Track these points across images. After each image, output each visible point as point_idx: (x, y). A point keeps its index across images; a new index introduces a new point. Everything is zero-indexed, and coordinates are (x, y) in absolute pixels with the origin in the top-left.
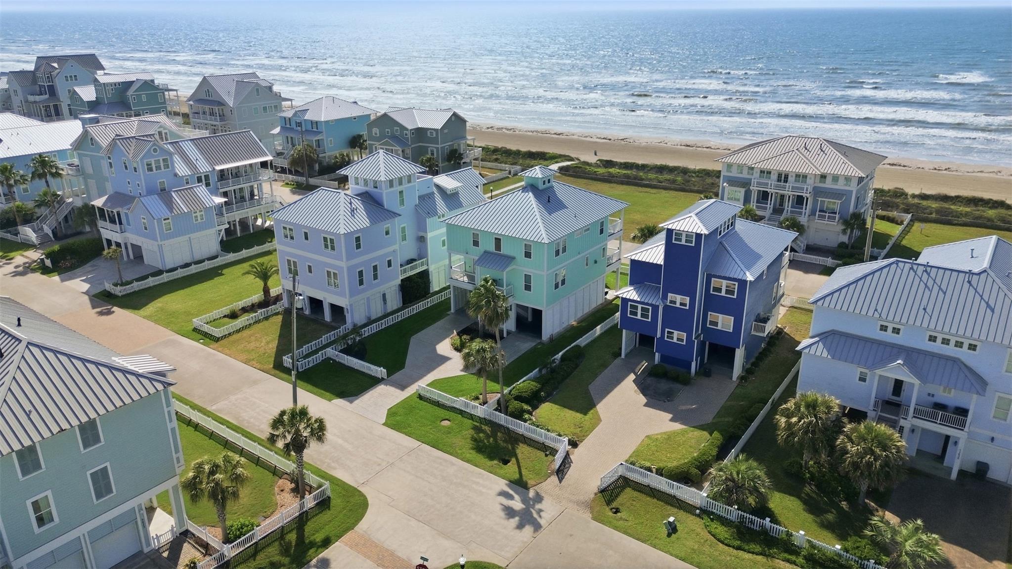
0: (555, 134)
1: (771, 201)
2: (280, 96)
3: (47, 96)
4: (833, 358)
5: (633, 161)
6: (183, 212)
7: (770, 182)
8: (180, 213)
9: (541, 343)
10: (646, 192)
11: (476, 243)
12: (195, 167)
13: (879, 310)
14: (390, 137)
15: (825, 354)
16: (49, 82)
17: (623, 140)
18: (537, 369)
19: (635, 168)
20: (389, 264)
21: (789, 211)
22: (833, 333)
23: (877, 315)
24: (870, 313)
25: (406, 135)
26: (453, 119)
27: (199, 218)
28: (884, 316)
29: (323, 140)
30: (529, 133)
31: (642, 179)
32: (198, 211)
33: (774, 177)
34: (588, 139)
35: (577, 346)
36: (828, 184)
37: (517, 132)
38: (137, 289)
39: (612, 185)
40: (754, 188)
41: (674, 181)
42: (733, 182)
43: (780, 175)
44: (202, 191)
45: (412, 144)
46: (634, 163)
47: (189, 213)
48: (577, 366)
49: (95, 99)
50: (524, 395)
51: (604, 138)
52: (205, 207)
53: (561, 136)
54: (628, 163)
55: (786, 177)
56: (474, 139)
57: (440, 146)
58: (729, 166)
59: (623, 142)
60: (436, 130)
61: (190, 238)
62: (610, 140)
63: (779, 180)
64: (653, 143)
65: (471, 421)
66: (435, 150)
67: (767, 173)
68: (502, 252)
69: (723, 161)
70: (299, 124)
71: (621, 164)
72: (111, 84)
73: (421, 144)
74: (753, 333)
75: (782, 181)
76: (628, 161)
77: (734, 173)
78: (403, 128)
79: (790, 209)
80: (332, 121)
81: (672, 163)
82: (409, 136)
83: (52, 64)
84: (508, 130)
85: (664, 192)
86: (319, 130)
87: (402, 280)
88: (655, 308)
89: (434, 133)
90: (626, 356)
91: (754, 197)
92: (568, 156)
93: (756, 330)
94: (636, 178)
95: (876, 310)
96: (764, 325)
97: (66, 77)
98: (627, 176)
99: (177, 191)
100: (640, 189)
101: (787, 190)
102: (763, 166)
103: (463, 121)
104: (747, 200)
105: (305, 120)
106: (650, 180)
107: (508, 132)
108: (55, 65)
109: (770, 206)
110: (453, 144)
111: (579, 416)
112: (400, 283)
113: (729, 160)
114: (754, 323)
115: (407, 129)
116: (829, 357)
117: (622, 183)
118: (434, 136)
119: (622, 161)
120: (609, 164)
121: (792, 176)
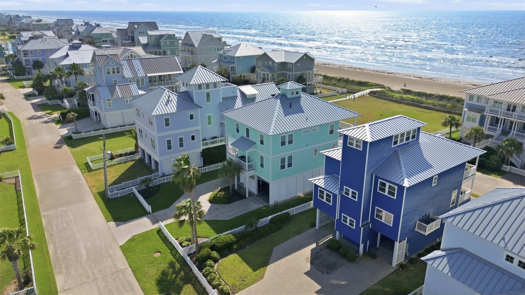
0: (388, 73)
1: (501, 124)
2: (226, 43)
3: (130, 41)
4: (452, 276)
5: (424, 91)
6: (118, 97)
7: (500, 110)
8: (116, 97)
9: (268, 206)
10: (422, 112)
11: (238, 131)
12: (136, 74)
13: (507, 240)
14: (265, 67)
15: (447, 270)
16: (132, 34)
17: (431, 79)
18: (244, 226)
19: (425, 96)
20: (193, 138)
21: (514, 134)
22: (461, 251)
23: (502, 244)
24: (496, 241)
25: (275, 66)
26: (305, 57)
27: (129, 101)
28: (510, 247)
29: (235, 67)
30: (371, 72)
31: (422, 103)
32: (128, 97)
33: (504, 106)
34: (408, 77)
35: (287, 213)
37: (365, 71)
38: (84, 137)
39: (400, 105)
40: (487, 114)
41: (445, 106)
42: (472, 108)
43: (509, 106)
44: (133, 87)
45: (278, 71)
46: (425, 93)
47: (123, 98)
48: (279, 228)
49: (146, 43)
50: (218, 245)
51: (418, 77)
52: (132, 95)
53: (391, 75)
54: (420, 92)
55: (515, 108)
56: (317, 71)
57: (293, 73)
58: (471, 97)
59: (429, 80)
60: (292, 64)
61: (122, 112)
62: (421, 78)
63: (508, 110)
64: (450, 82)
65: (172, 257)
66: (291, 75)
67: (499, 103)
68: (249, 138)
69: (466, 92)
70: (225, 58)
71: (416, 92)
72: (154, 36)
73: (284, 72)
74: (417, 230)
75: (511, 111)
76: (421, 91)
77: (474, 102)
78: (273, 62)
79: (515, 132)
80: (242, 57)
81: (451, 95)
82: (276, 66)
83: (135, 26)
84: (359, 69)
85: (435, 112)
86: (234, 62)
87: (203, 149)
88: (335, 196)
89: (291, 65)
90: (320, 228)
91: (487, 121)
92: (383, 85)
93: (420, 227)
94: (418, 102)
95: (503, 239)
96: (426, 225)
97: (139, 32)
98: (413, 100)
99: (119, 85)
100: (419, 109)
101: (513, 117)
102: (496, 98)
103: (313, 60)
104: (482, 123)
105: (228, 56)
106: (428, 104)
107: (359, 70)
108: (136, 26)
109: (499, 128)
110: (303, 73)
111: (250, 270)
112: (201, 151)
113: (471, 92)
114: (418, 222)
115: (275, 62)
116: (449, 274)
117: (408, 104)
118: (291, 67)
119: (417, 91)
120: (408, 92)
121: (519, 107)
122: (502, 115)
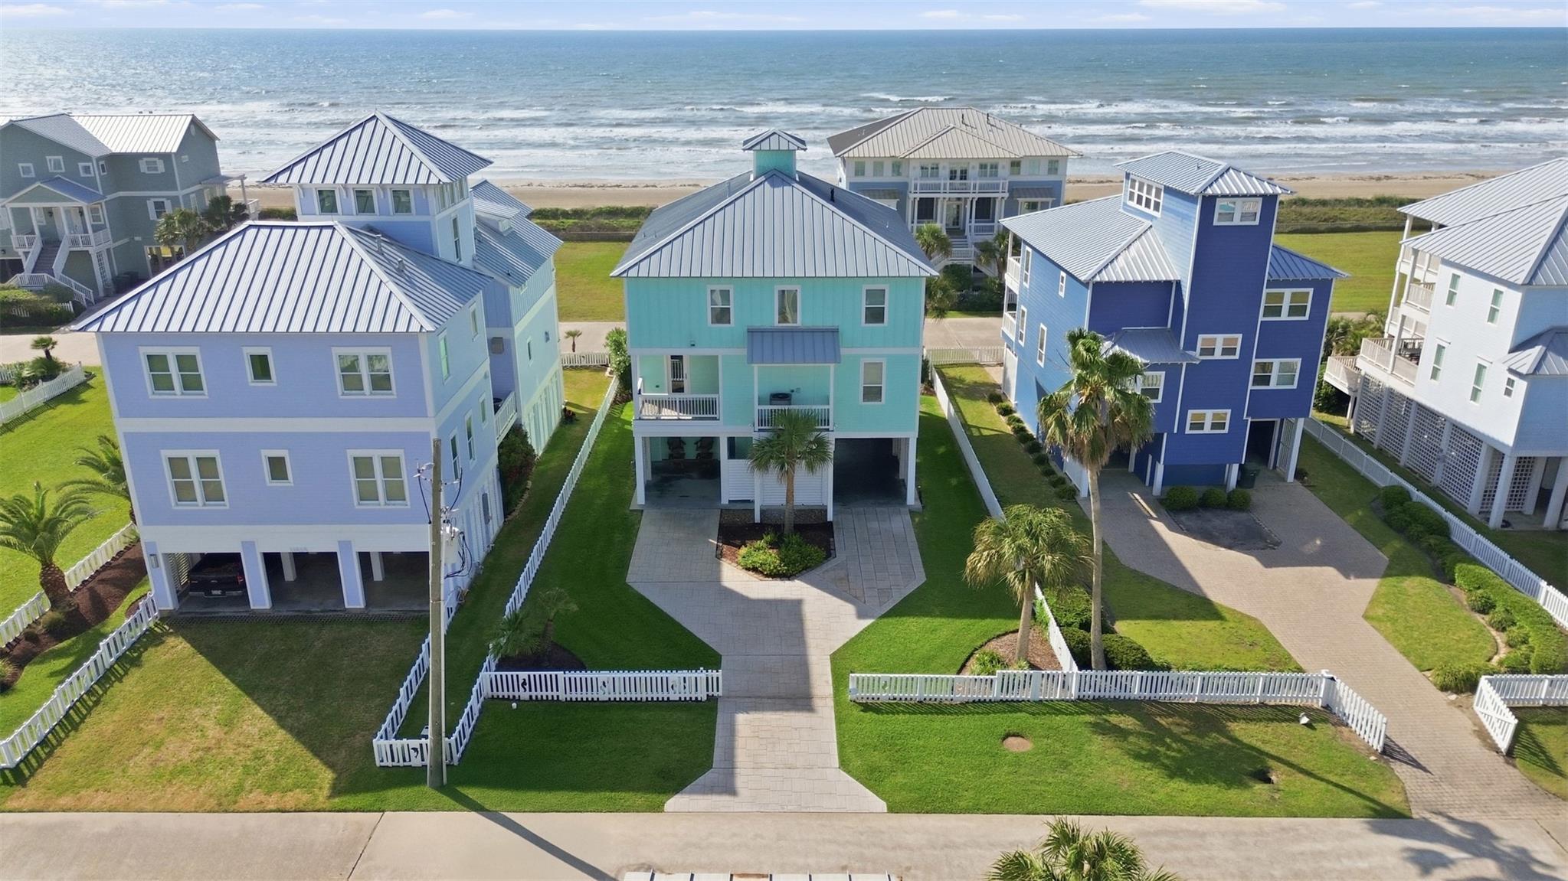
1: (942, 215)
7: (937, 182)
21: (973, 229)
25: (87, 171)
26: (193, 130)
33: (944, 172)
36: (1025, 176)
40: (912, 196)
45: (106, 193)
57: (177, 194)
60: (165, 157)
63: (953, 177)
67: (933, 166)
68: (797, 325)
75: (958, 178)
77: (869, 176)
78: (74, 155)
79: (973, 224)
82: (95, 173)
88: (1175, 371)
101: (970, 191)
102: (927, 155)
103: (210, 138)
110: (202, 190)
111: (1210, 623)
115: (85, 157)
121: (973, 168)
122: (948, 191)
